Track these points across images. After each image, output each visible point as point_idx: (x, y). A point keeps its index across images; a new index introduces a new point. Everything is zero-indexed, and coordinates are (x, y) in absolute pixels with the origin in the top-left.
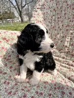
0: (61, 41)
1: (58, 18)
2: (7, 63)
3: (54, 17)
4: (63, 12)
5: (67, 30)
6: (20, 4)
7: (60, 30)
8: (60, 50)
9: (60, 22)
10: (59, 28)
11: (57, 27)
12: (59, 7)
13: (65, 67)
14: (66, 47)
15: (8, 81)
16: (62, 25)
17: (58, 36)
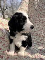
2: (2, 41)
5: (36, 23)
9: (32, 18)
14: (36, 32)
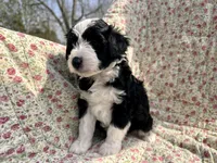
0: (161, 76)
1: (153, 32)
2: (52, 107)
3: (144, 31)
4: (162, 22)
5: (171, 54)
6: (70, 14)
7: (158, 54)
8: (159, 95)
9: (157, 40)
10: (155, 49)
11: (152, 48)
12: (154, 13)
13: (172, 128)
14: (171, 85)
15: (51, 148)
16: (160, 44)
17: (155, 66)
